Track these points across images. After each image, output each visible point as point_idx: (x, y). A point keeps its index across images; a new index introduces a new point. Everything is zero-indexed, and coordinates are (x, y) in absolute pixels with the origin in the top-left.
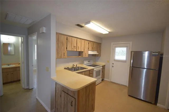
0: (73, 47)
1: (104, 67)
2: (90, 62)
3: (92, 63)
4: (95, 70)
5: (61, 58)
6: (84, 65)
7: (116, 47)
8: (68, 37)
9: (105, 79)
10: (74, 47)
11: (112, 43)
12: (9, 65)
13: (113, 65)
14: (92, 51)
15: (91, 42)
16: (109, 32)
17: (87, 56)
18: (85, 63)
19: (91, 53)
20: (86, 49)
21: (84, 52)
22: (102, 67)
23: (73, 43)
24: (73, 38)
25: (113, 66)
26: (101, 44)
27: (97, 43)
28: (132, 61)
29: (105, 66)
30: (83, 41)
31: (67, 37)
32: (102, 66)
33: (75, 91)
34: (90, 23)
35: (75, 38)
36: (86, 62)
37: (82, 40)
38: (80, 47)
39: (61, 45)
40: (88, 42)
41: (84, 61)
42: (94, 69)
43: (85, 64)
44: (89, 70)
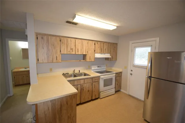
0: (69, 50)
1: (119, 74)
2: (100, 67)
3: (104, 68)
5: (53, 62)
7: (135, 47)
8: (62, 38)
9: (122, 90)
10: (71, 49)
11: (131, 42)
12: (26, 68)
13: (131, 72)
14: (101, 53)
15: (99, 43)
16: (117, 26)
17: (93, 60)
18: (93, 69)
20: (91, 52)
21: (87, 55)
23: (69, 45)
24: (69, 39)
25: (131, 74)
26: (117, 44)
27: (109, 43)
29: (121, 73)
30: (86, 42)
31: (60, 38)
32: (116, 73)
35: (72, 39)
37: (83, 41)
38: (81, 50)
39: (51, 47)
41: (92, 66)
42: (99, 76)
44: (92, 78)
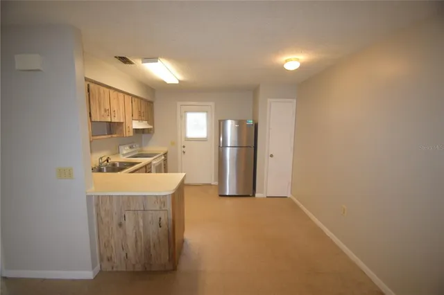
0: (103, 112)
1: (165, 154)
2: (134, 148)
3: (136, 150)
4: (154, 164)
6: (121, 156)
7: (186, 112)
8: (91, 85)
10: (105, 111)
11: (179, 104)
13: (183, 149)
14: (139, 120)
15: (136, 99)
16: (179, 81)
17: (131, 134)
18: (125, 152)
19: (137, 125)
20: (129, 117)
21: (124, 124)
22: (163, 157)
23: (102, 101)
24: (102, 89)
25: (184, 152)
28: (221, 139)
30: (122, 95)
31: (88, 85)
32: (163, 155)
33: (166, 196)
34: (157, 62)
35: (105, 89)
36: (125, 150)
37: (119, 93)
38: (118, 112)
40: (130, 97)
41: (121, 148)
42: (151, 163)
43: (124, 155)
44: (145, 166)
